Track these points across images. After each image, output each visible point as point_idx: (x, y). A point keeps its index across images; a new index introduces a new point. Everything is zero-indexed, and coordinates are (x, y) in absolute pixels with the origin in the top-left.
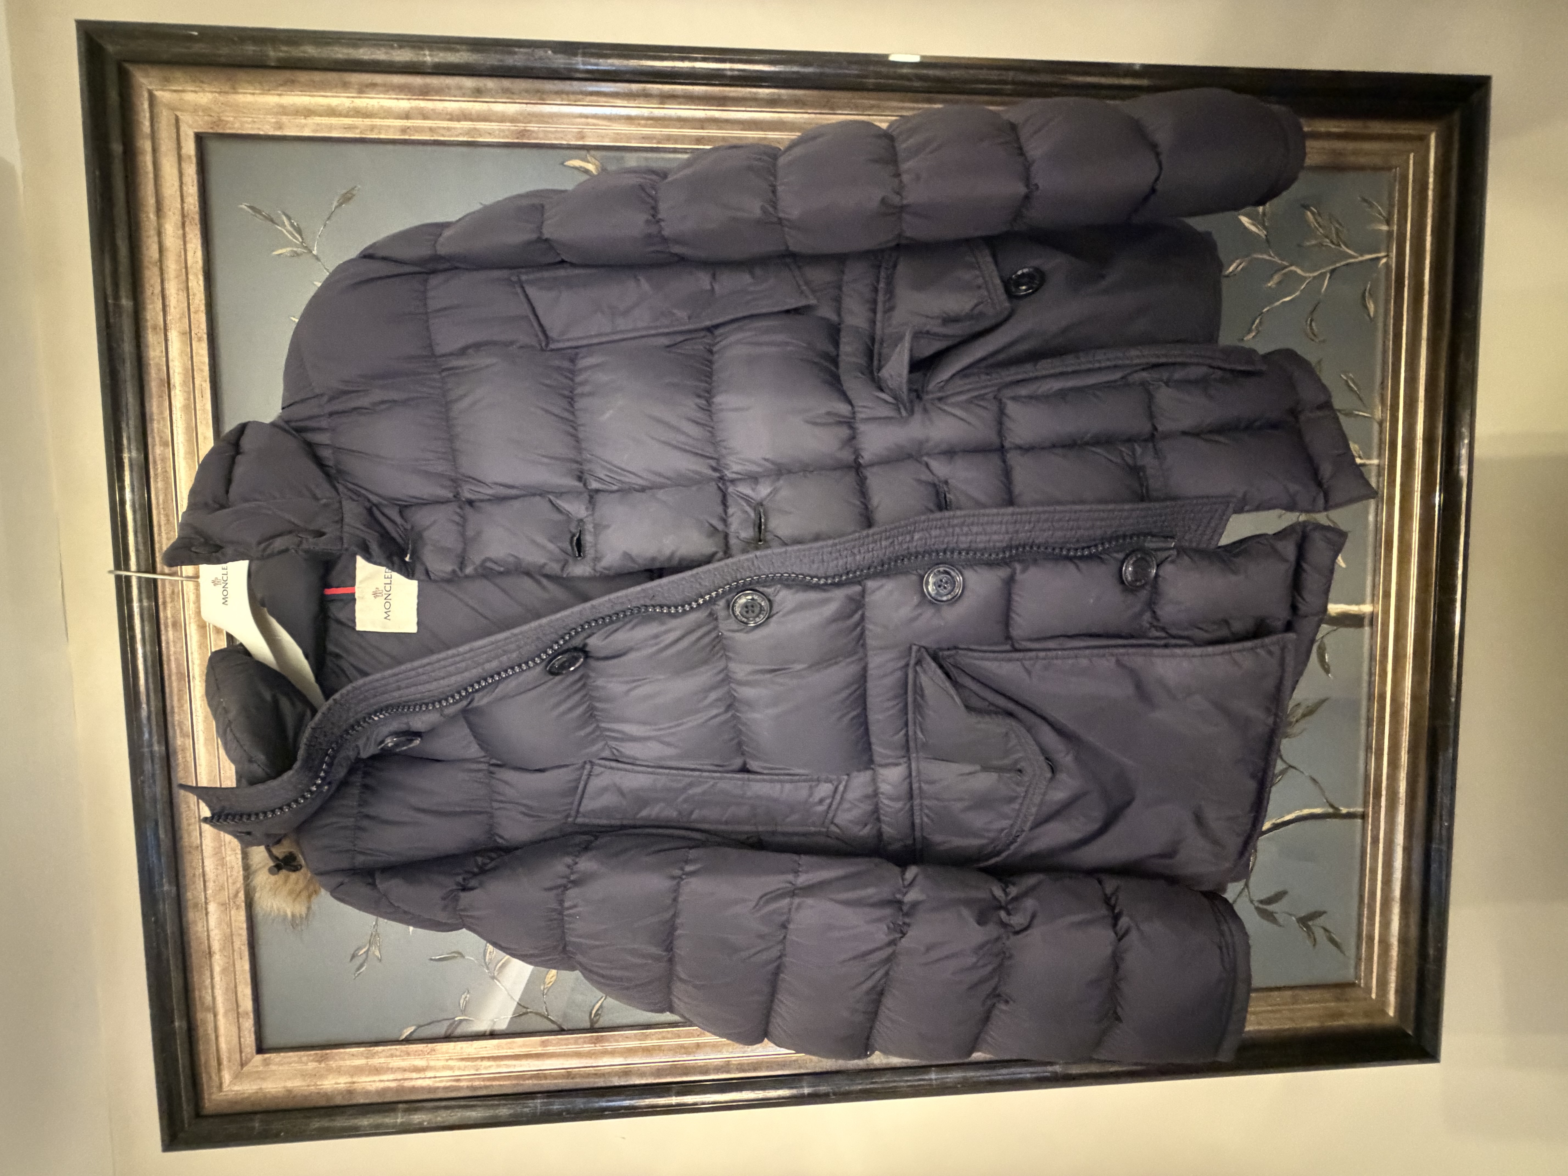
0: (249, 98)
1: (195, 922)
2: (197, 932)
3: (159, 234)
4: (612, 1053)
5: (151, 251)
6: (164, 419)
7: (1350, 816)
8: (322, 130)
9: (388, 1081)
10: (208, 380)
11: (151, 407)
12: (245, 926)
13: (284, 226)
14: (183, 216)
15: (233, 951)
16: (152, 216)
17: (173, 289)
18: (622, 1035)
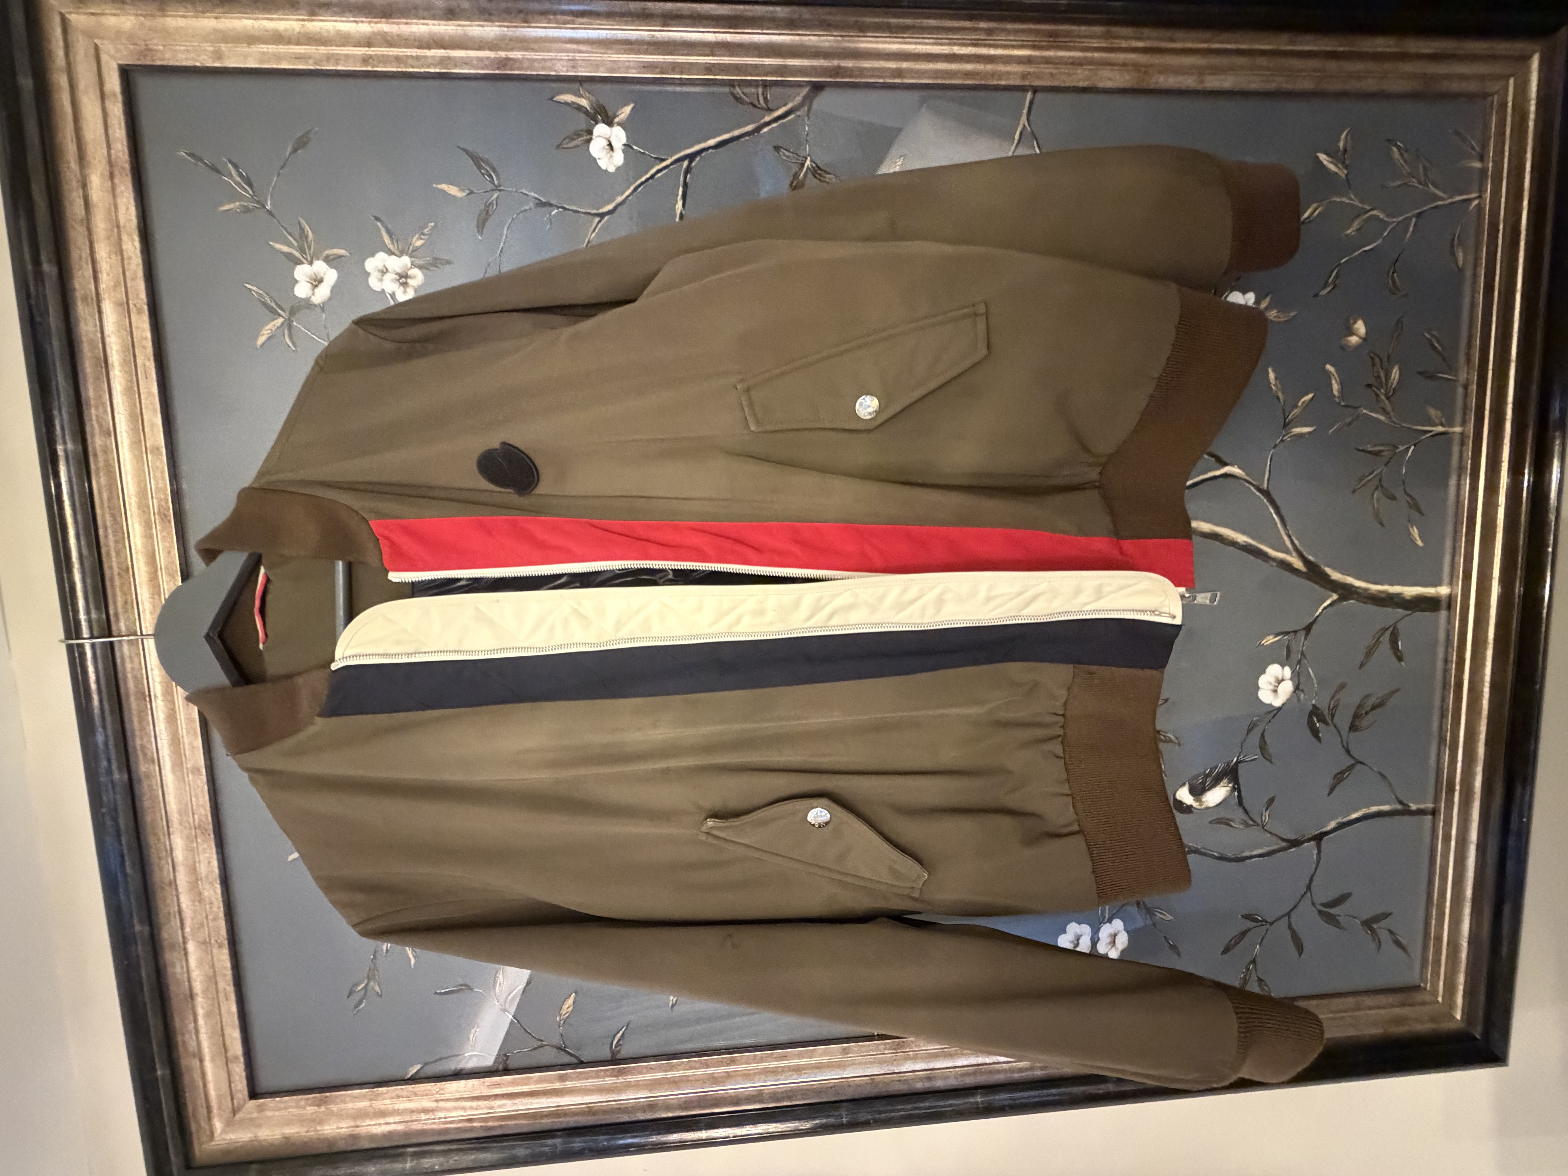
0: (181, 22)
1: (173, 965)
2: (175, 974)
3: (84, 186)
4: (637, 1086)
5: (75, 207)
6: (104, 404)
7: (1421, 812)
8: (268, 61)
9: (395, 1123)
10: (152, 358)
11: (87, 389)
12: (229, 965)
13: (230, 176)
14: (111, 164)
15: (217, 992)
16: (74, 165)
17: (102, 251)
18: (646, 1067)
